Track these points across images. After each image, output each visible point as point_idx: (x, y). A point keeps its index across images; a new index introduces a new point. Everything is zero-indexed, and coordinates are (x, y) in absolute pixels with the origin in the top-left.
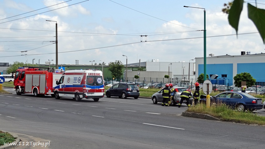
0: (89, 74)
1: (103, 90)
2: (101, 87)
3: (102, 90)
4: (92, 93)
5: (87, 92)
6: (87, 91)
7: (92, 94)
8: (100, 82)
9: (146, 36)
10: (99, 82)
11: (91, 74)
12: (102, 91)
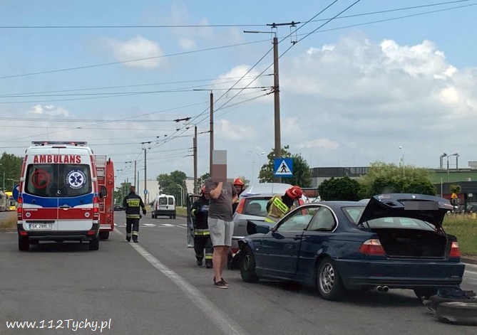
0: (36, 157)
1: (92, 211)
2: (82, 203)
3: (87, 210)
4: (45, 222)
5: (25, 218)
6: (28, 215)
7: (48, 225)
8: (79, 184)
9: (293, 24)
10: (73, 184)
11: (43, 158)
12: (87, 214)
